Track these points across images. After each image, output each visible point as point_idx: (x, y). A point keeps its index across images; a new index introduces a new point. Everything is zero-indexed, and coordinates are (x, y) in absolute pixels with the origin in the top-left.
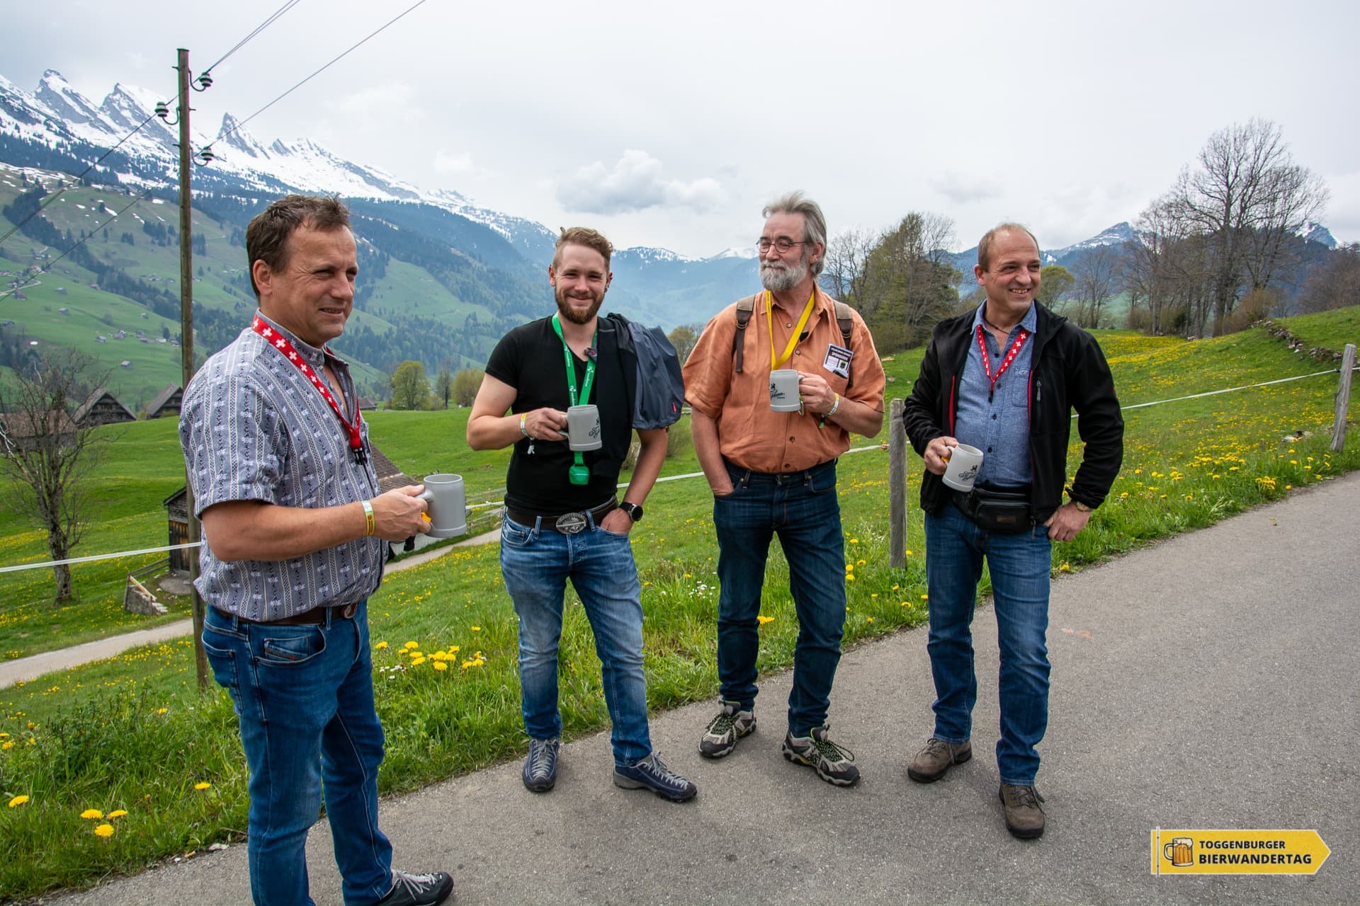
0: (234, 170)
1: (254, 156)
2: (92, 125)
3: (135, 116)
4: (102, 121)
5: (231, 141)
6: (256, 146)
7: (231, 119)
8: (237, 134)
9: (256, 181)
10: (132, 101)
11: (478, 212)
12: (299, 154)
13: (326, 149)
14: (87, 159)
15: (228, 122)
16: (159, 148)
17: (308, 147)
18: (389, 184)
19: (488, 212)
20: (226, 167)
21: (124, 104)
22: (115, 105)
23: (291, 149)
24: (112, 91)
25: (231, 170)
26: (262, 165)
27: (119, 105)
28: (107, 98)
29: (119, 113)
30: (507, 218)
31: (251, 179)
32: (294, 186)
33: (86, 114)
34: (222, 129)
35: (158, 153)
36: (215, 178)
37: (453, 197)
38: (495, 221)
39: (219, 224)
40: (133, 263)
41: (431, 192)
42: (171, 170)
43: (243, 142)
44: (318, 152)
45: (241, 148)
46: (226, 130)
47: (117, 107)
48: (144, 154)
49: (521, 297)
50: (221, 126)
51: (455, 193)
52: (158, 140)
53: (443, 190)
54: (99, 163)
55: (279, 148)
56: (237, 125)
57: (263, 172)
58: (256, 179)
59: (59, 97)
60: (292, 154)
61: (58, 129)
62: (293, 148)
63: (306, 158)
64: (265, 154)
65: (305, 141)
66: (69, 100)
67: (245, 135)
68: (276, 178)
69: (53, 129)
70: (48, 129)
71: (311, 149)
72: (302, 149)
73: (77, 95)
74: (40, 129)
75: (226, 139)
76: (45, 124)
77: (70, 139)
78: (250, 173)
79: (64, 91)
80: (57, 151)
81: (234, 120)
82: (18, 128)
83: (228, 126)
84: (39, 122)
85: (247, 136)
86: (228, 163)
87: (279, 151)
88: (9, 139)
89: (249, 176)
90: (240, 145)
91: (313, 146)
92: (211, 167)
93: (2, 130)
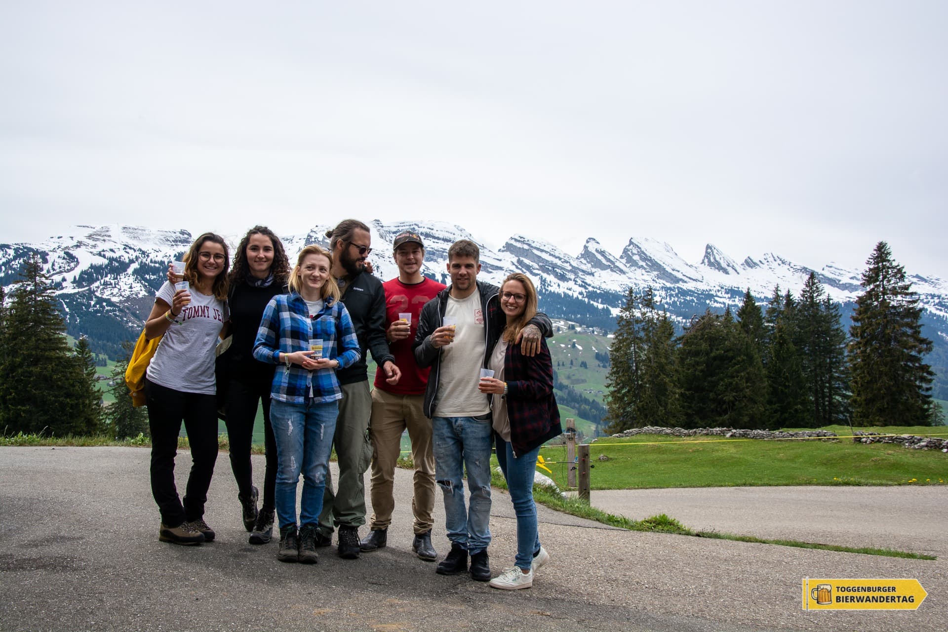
0: (708, 288)
1: (727, 273)
2: (612, 271)
3: (641, 259)
4: (618, 267)
5: (711, 264)
6: (728, 266)
7: (711, 248)
8: (715, 258)
9: (723, 295)
10: (640, 248)
12: (765, 266)
13: (788, 259)
14: (594, 301)
15: (709, 250)
16: (653, 280)
17: (772, 259)
18: (840, 281)
20: (702, 287)
21: (635, 251)
22: (629, 253)
23: (759, 263)
24: (628, 243)
25: (705, 288)
26: (731, 281)
27: (632, 252)
28: (625, 249)
29: (631, 257)
31: (719, 294)
33: (608, 263)
34: (705, 257)
35: (652, 284)
36: (689, 298)
40: (584, 381)
42: (658, 296)
43: (719, 264)
44: (780, 262)
45: (717, 268)
46: (707, 258)
47: (630, 254)
48: (643, 285)
50: (704, 254)
52: (656, 273)
54: (602, 303)
55: (750, 263)
56: (715, 252)
57: (731, 286)
58: (723, 293)
59: (594, 254)
60: (758, 267)
61: (581, 283)
62: (760, 261)
63: (770, 268)
64: (736, 271)
65: (770, 255)
66: (599, 256)
67: (720, 259)
68: (740, 289)
69: (578, 283)
70: (575, 284)
71: (775, 260)
72: (768, 262)
73: (604, 252)
74: (571, 284)
75: (707, 263)
76: (574, 280)
77: (587, 289)
78: (720, 289)
79: (597, 251)
80: (577, 298)
81: (713, 248)
82: (559, 285)
83: (709, 254)
84: (571, 280)
85: (722, 259)
86: (704, 283)
87: (749, 266)
88: (553, 295)
89: (719, 291)
90: (717, 267)
91: (776, 258)
92: (690, 288)
93: (550, 288)
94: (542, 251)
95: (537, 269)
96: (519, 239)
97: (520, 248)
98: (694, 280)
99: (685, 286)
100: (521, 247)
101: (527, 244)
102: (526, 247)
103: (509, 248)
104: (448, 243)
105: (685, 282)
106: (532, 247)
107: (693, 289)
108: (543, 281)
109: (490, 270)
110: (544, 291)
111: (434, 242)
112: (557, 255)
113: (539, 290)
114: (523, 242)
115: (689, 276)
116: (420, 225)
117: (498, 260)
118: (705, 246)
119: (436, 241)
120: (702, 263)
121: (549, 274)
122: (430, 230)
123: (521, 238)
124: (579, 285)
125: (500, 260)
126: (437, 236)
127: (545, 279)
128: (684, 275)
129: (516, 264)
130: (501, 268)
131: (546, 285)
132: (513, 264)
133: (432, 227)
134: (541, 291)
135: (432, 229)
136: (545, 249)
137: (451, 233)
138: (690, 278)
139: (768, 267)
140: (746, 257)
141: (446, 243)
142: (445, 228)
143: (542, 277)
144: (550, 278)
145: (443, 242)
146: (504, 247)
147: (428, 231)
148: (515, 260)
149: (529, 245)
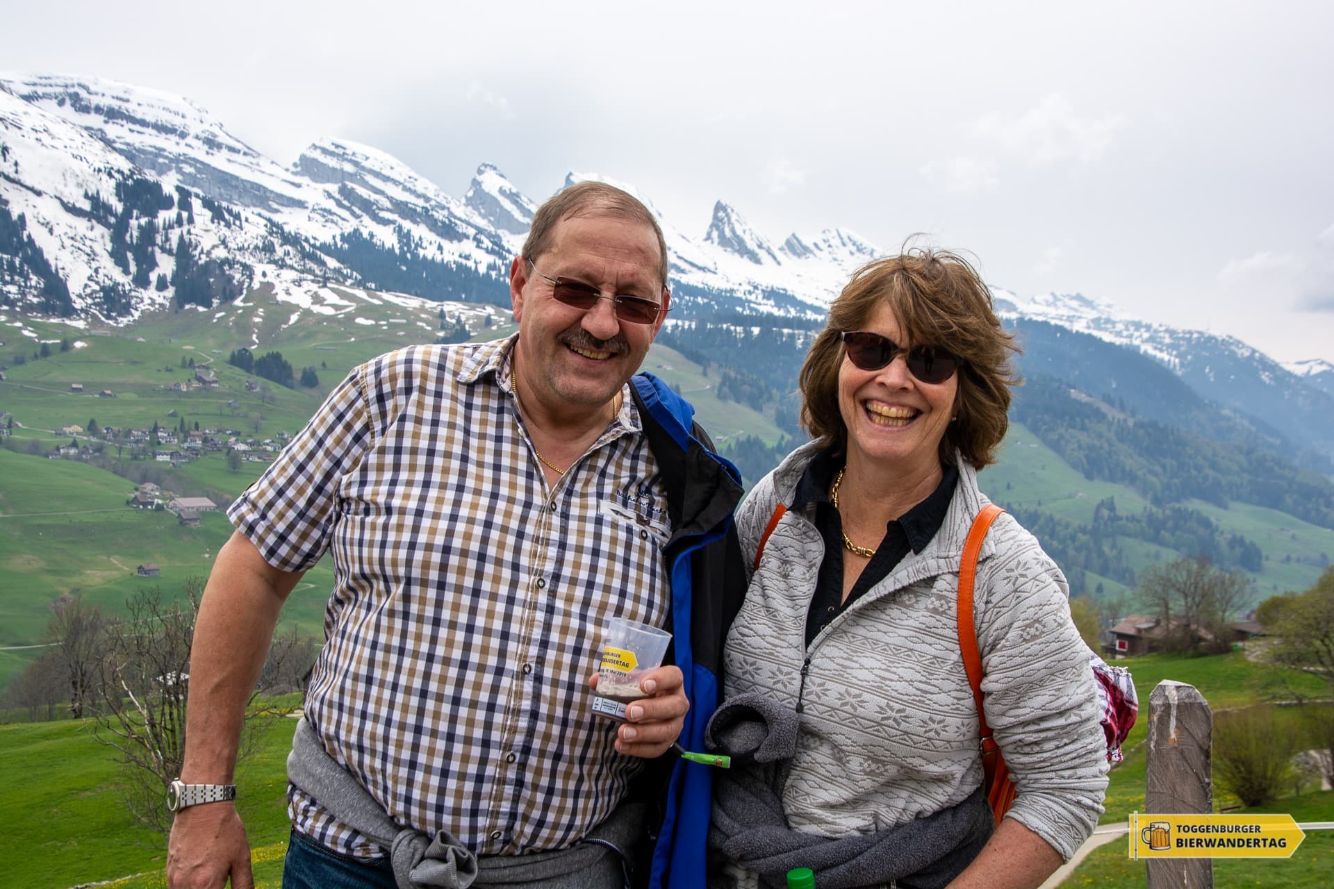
0: (728, 286)
1: (758, 261)
5: (724, 242)
6: (760, 246)
7: (725, 210)
8: (733, 231)
9: (760, 299)
11: (1120, 327)
12: (825, 255)
15: (721, 214)
17: (835, 242)
19: (1138, 325)
20: (716, 282)
23: (812, 247)
25: (724, 285)
26: (769, 275)
30: (1171, 333)
31: (752, 298)
32: (817, 303)
34: (711, 226)
36: (700, 300)
37: (1075, 304)
38: (1151, 340)
39: (700, 369)
41: (1038, 299)
43: (741, 242)
44: (854, 249)
45: (738, 251)
46: (717, 229)
49: (1199, 469)
50: (710, 220)
51: (1079, 298)
53: (1058, 294)
55: (796, 248)
56: (734, 218)
57: (770, 286)
58: (760, 297)
59: (495, 199)
60: (811, 256)
61: (490, 245)
62: (816, 245)
63: (835, 259)
64: (775, 258)
65: (835, 234)
66: (507, 204)
67: (744, 232)
68: (789, 293)
69: (484, 246)
70: (478, 246)
71: (844, 244)
72: (830, 246)
73: (517, 195)
74: (468, 246)
75: (716, 240)
76: (475, 239)
77: (505, 258)
78: (751, 289)
79: (502, 191)
80: (488, 275)
81: (729, 210)
82: (440, 248)
83: (721, 220)
84: (467, 237)
85: (748, 233)
86: (720, 275)
87: (794, 252)
88: (430, 264)
89: (750, 293)
90: (737, 248)
91: (846, 240)
92: (695, 284)
93: (421, 252)
94: (387, 179)
95: (388, 210)
96: (332, 148)
97: (334, 169)
98: (700, 268)
99: (684, 279)
100: (338, 167)
101: (351, 161)
102: (349, 168)
103: (308, 167)
104: (169, 136)
105: (683, 271)
106: (363, 168)
107: (701, 286)
108: (404, 237)
109: (275, 206)
110: (409, 256)
111: (131, 131)
112: (420, 190)
113: (397, 251)
114: (342, 157)
115: (690, 259)
116: (92, 89)
117: (293, 184)
118: (714, 204)
119: (137, 127)
120: (706, 239)
121: (417, 223)
122: (119, 103)
123: (337, 146)
124: (487, 251)
125: (298, 186)
126: (139, 116)
127: (409, 231)
128: (680, 258)
129: (337, 196)
130: (301, 204)
131: (413, 246)
132: (330, 196)
133: (125, 96)
134: (403, 253)
135: (127, 101)
136: (393, 175)
137: (177, 114)
138: (692, 264)
139: (830, 257)
140: (789, 235)
141: (163, 135)
142: (159, 100)
143: (400, 227)
144: (419, 231)
145: (154, 132)
146: (295, 165)
147: (115, 104)
148: (333, 188)
149: (356, 164)
